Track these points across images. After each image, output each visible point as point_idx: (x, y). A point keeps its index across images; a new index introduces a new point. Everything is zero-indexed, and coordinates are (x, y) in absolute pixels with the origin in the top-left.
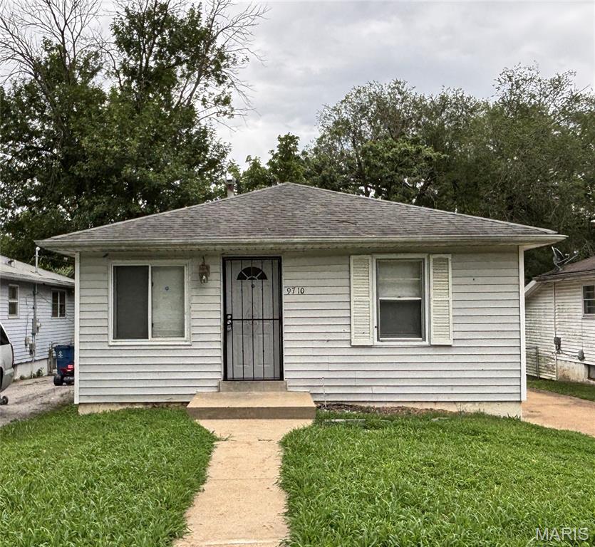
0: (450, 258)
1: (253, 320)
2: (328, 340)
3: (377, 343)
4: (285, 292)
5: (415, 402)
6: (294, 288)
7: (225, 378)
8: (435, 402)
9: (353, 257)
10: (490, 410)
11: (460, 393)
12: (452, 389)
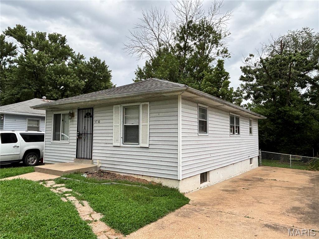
0: (149, 104)
1: (87, 134)
2: (106, 143)
3: (122, 145)
4: (94, 122)
5: (135, 174)
6: (97, 121)
7: (77, 158)
8: (143, 175)
9: (114, 106)
10: (165, 183)
11: (153, 172)
12: (149, 170)
